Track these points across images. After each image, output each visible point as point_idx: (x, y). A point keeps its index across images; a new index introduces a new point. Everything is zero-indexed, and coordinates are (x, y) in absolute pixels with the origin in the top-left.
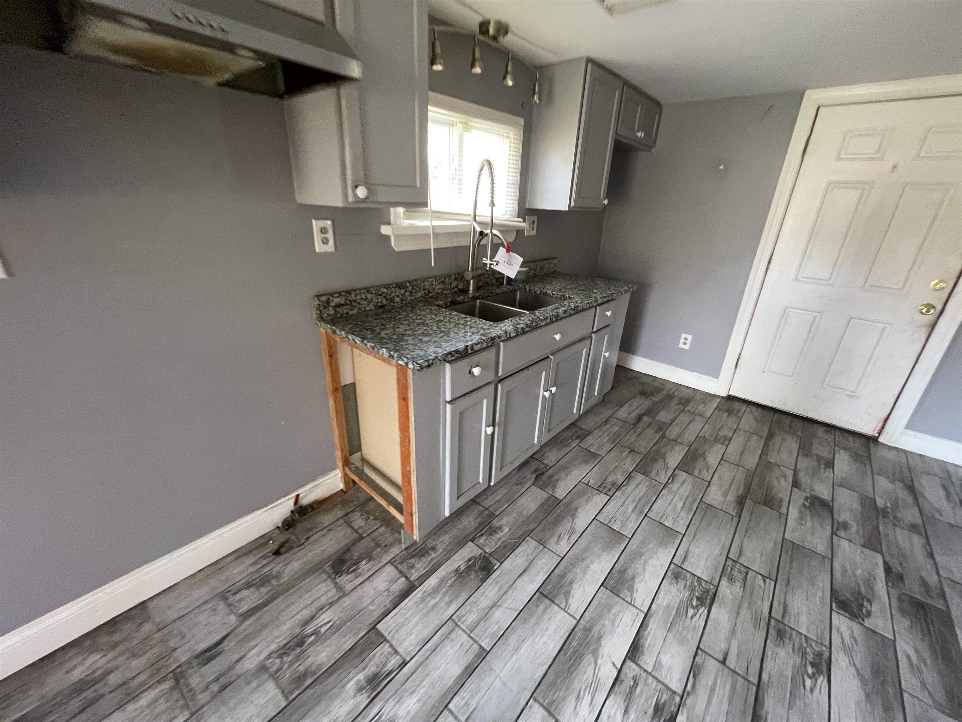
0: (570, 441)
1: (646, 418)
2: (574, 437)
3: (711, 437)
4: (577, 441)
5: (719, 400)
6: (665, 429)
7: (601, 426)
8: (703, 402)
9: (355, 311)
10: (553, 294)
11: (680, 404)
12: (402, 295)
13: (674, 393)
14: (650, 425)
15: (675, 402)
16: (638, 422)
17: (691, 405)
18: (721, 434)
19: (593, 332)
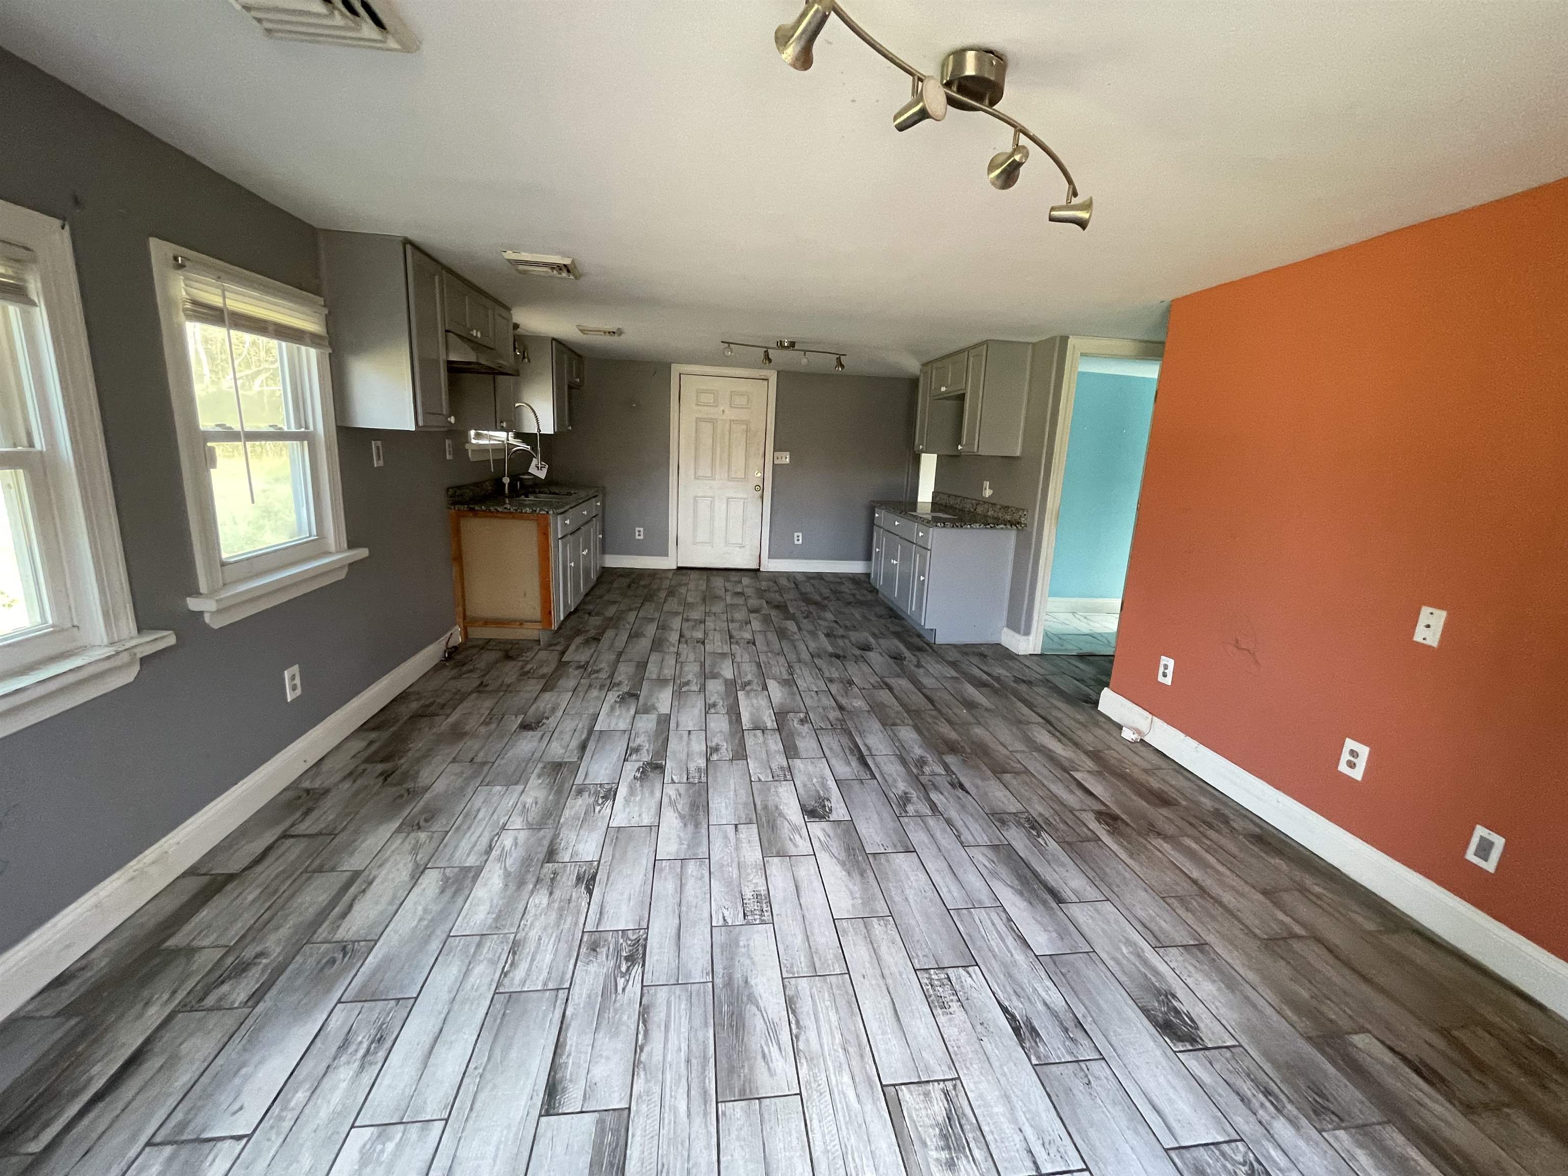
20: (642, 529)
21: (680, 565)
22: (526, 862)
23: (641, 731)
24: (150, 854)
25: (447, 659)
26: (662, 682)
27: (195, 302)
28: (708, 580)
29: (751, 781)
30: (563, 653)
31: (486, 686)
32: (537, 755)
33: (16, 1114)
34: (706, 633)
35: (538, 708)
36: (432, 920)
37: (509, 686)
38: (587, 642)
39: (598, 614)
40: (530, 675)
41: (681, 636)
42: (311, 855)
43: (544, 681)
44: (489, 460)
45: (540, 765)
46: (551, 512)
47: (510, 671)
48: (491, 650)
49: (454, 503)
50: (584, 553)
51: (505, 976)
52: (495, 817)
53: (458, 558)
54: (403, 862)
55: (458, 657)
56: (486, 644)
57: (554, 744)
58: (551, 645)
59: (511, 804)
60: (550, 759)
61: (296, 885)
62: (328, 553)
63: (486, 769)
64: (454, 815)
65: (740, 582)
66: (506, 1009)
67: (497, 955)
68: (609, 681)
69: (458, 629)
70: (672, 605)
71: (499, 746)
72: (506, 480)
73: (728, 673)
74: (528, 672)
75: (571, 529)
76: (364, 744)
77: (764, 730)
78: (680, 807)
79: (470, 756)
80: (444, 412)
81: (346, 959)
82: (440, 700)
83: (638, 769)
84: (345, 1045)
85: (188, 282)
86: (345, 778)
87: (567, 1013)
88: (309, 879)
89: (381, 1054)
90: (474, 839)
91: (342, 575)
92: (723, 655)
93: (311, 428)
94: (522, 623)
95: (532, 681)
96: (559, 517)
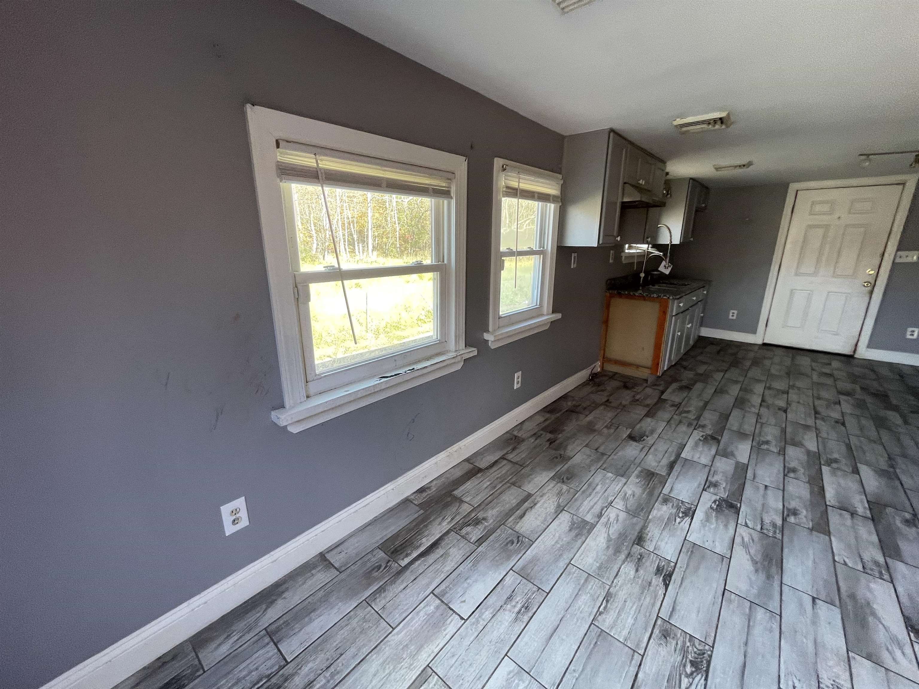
20: (736, 312)
21: (765, 342)
22: (622, 536)
23: (720, 470)
24: (455, 447)
25: (590, 380)
26: (742, 435)
27: (508, 187)
28: (793, 358)
29: (834, 561)
30: (663, 392)
31: (610, 403)
32: (638, 461)
33: (400, 544)
34: (788, 403)
35: (641, 427)
36: (562, 546)
37: (624, 406)
38: (681, 388)
39: (691, 370)
40: (638, 402)
41: (763, 401)
42: (513, 473)
43: (648, 409)
44: (634, 263)
45: (639, 469)
46: (671, 298)
47: (626, 397)
48: (616, 380)
49: (609, 289)
50: (689, 326)
51: (600, 615)
52: (606, 494)
53: (606, 322)
54: (552, 500)
55: (597, 380)
56: (613, 376)
57: (650, 457)
58: (656, 385)
59: (616, 489)
60: (647, 468)
61: (504, 487)
62: (542, 315)
63: (605, 457)
64: (583, 482)
65: (830, 364)
66: (597, 639)
67: (597, 595)
68: (696, 422)
69: (599, 363)
70: (755, 372)
71: (614, 446)
72: (642, 275)
73: (812, 445)
74: (638, 400)
75: (682, 310)
76: (543, 419)
77: (853, 514)
78: (752, 551)
79: (596, 446)
80: (615, 234)
81: (518, 545)
82: (584, 405)
83: (715, 502)
84: (510, 598)
85: (506, 177)
86: (532, 436)
87: (639, 675)
88: (509, 487)
89: (526, 618)
90: (592, 504)
91: (547, 327)
92: (807, 427)
93: (545, 248)
94: (638, 366)
95: (641, 408)
96: (676, 301)
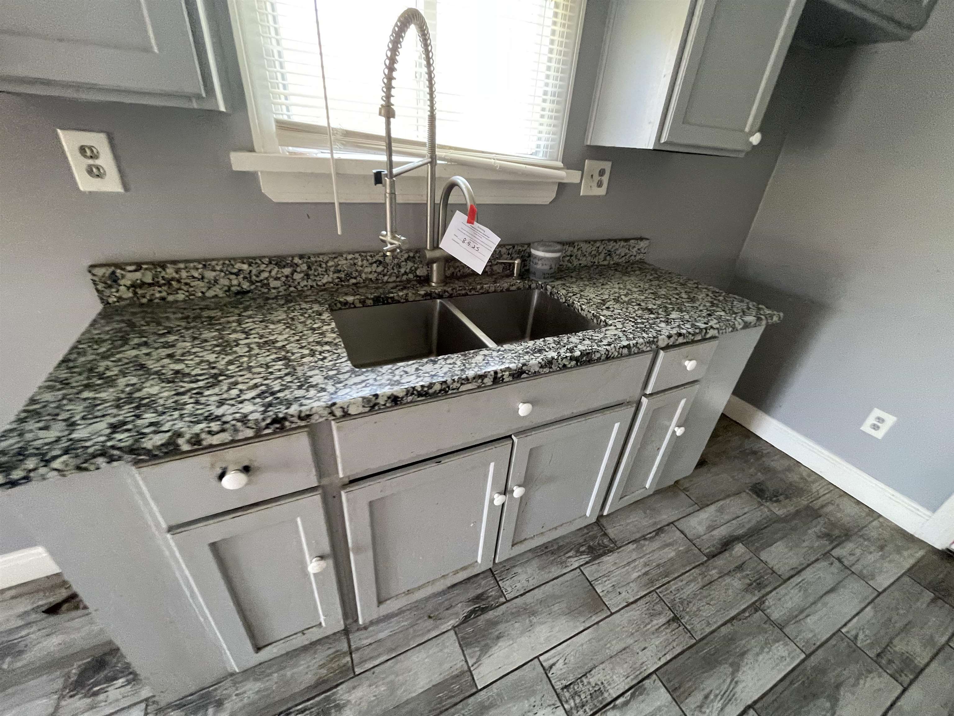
0: (570, 554)
1: (739, 549)
2: (583, 549)
3: (871, 646)
4: (585, 558)
5: (920, 553)
6: (768, 589)
7: (644, 538)
8: (882, 548)
9: (181, 296)
10: (582, 309)
11: (827, 536)
12: (287, 277)
13: (822, 507)
14: (740, 568)
15: (817, 529)
16: (720, 553)
17: (849, 546)
18: (899, 646)
19: (645, 395)
